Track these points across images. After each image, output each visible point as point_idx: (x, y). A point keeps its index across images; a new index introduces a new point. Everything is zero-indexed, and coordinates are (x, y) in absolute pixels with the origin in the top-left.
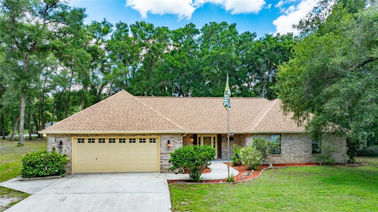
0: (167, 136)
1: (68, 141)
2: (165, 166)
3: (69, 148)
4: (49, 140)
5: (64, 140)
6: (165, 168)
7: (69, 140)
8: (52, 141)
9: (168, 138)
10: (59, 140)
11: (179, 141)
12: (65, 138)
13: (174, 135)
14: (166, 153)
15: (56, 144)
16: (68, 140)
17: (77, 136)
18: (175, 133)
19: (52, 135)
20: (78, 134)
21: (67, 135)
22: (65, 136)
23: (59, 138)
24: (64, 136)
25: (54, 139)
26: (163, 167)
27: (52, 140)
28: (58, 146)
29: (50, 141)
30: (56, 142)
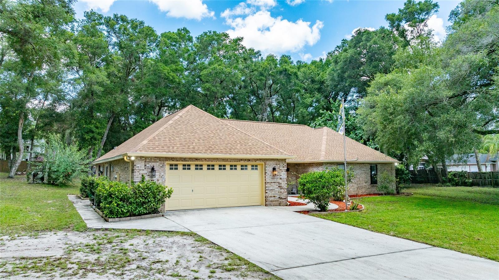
0: (272, 163)
1: (161, 167)
2: (270, 198)
3: (163, 177)
4: (137, 165)
5: (156, 165)
6: (271, 200)
7: (163, 165)
8: (141, 167)
9: (272, 164)
10: (150, 165)
11: (284, 168)
12: (157, 163)
13: (279, 161)
14: (271, 183)
15: (145, 172)
16: (161, 165)
17: (173, 161)
18: (280, 159)
19: (141, 159)
20: (174, 158)
21: (160, 159)
22: (158, 160)
23: (150, 163)
24: (156, 160)
25: (143, 163)
26: (268, 198)
27: (140, 165)
28: (148, 173)
29: (138, 167)
30: (145, 169)
